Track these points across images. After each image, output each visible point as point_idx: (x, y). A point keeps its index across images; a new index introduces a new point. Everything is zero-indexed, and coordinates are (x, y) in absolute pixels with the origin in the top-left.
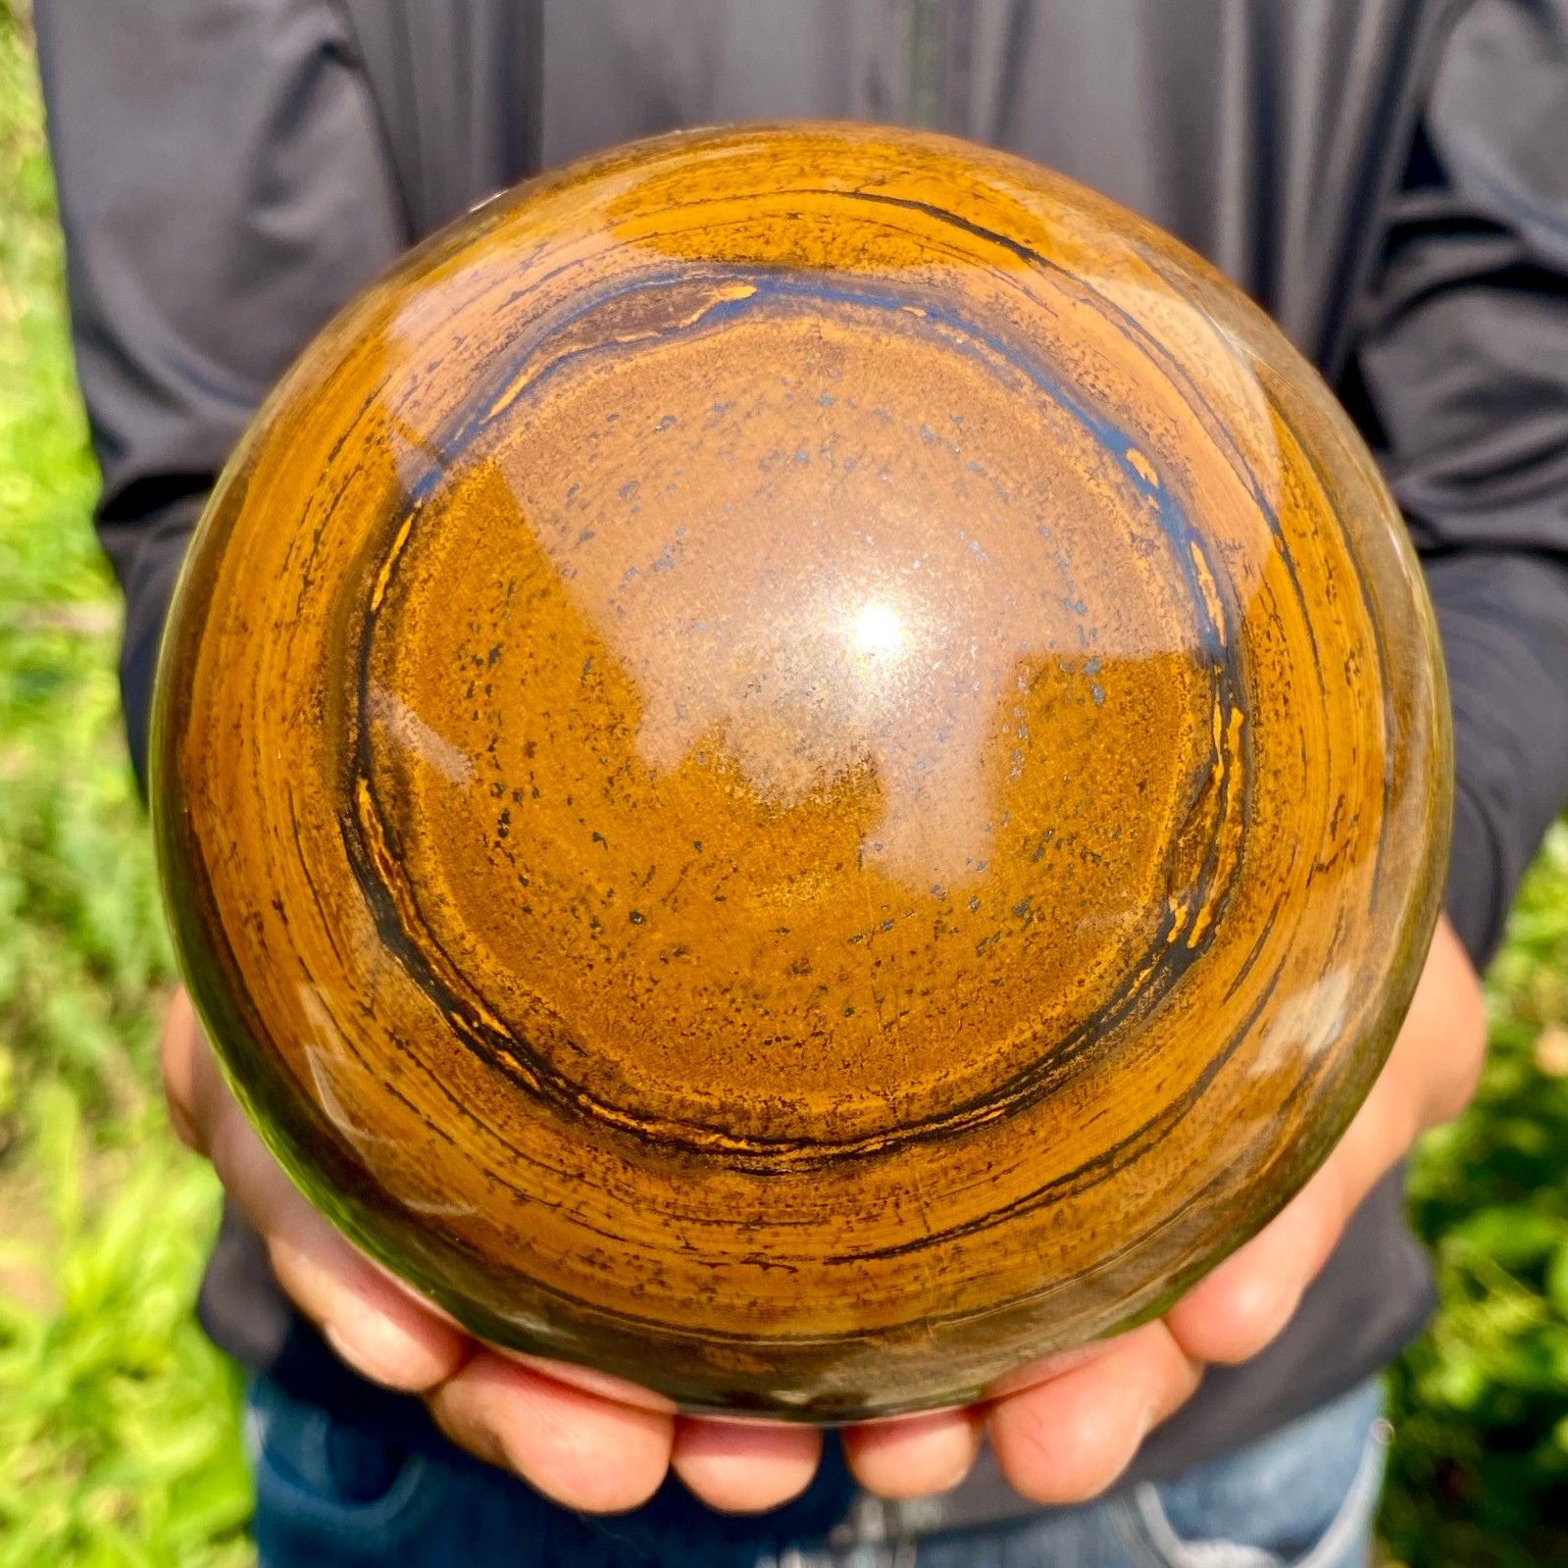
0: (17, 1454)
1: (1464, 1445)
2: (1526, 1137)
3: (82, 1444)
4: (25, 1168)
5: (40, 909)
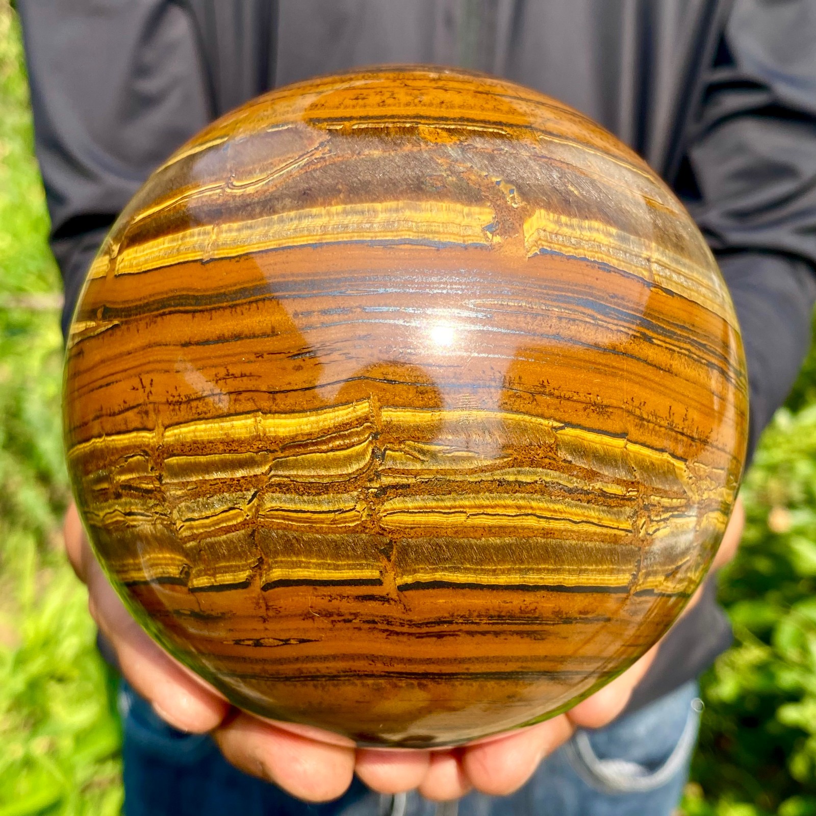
1: (728, 725)
2: (763, 565)
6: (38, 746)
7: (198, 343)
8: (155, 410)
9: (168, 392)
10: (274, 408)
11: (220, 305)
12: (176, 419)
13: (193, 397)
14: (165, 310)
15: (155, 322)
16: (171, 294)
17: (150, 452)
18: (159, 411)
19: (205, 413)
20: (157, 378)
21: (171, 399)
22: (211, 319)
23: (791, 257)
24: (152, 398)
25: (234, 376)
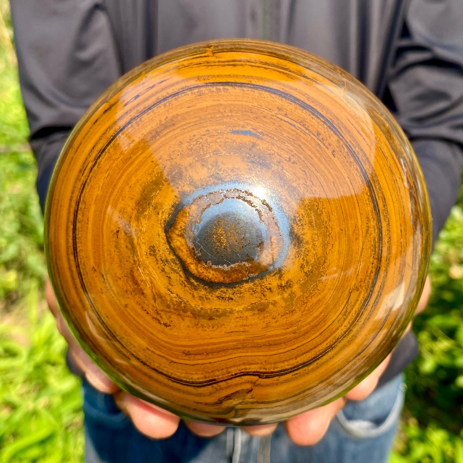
0: (19, 387)
3: (38, 384)
4: (21, 305)
5: (24, 230)
6: (42, 402)
23: (449, 141)
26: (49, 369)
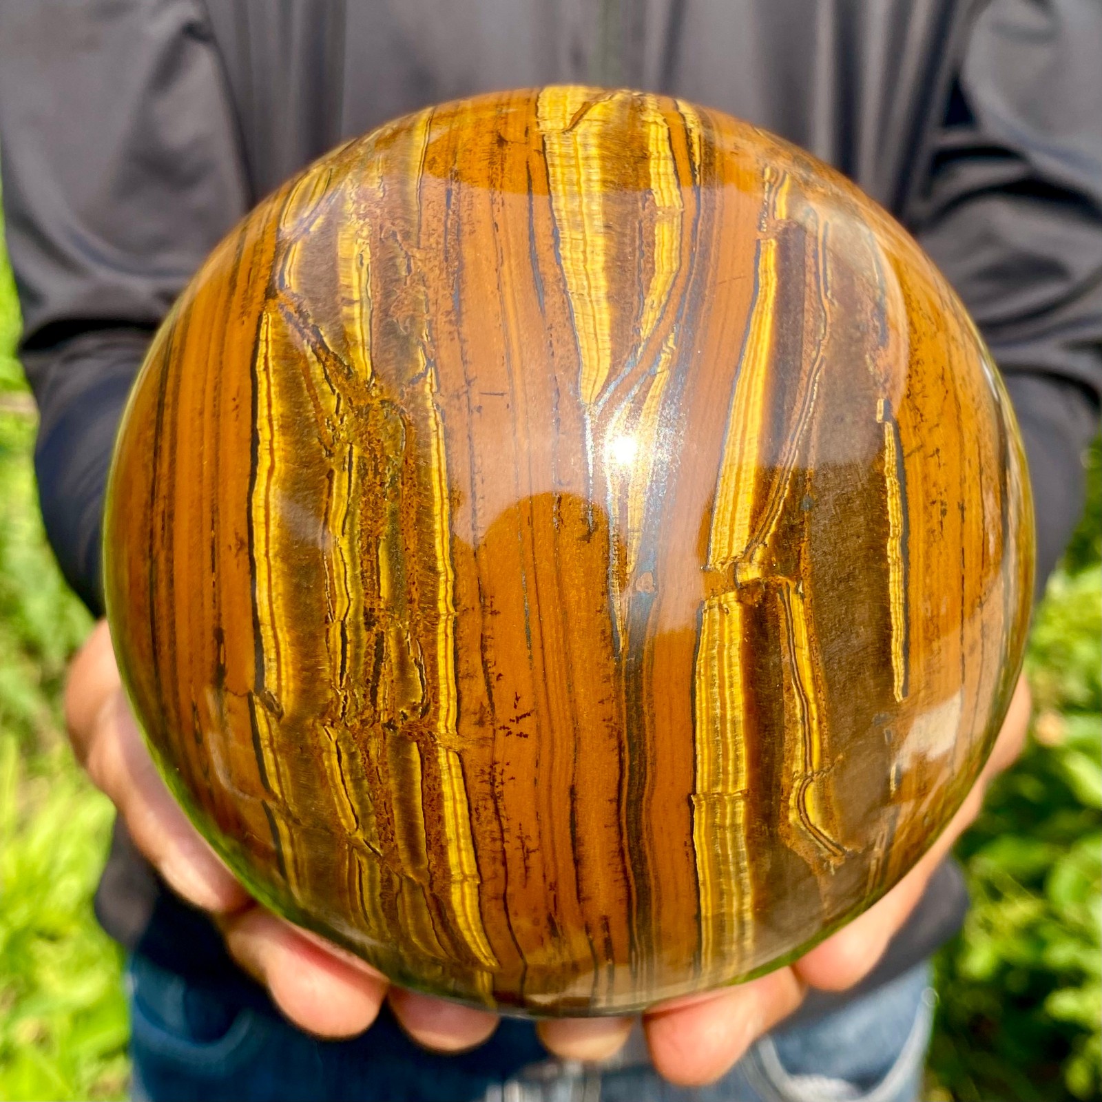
3: (14, 986)
7: (573, 812)
8: (484, 738)
9: (508, 764)
10: (485, 898)
11: (625, 837)
12: (470, 773)
13: (500, 804)
14: (627, 750)
15: (611, 736)
16: (649, 754)
17: (427, 718)
18: (483, 746)
19: (478, 819)
20: (529, 745)
21: (498, 768)
22: (606, 827)
24: (501, 733)
25: (526, 859)
26: (42, 949)
